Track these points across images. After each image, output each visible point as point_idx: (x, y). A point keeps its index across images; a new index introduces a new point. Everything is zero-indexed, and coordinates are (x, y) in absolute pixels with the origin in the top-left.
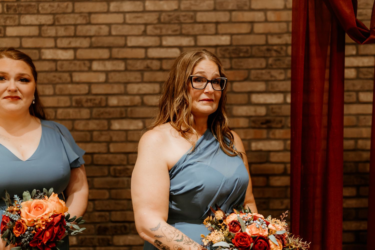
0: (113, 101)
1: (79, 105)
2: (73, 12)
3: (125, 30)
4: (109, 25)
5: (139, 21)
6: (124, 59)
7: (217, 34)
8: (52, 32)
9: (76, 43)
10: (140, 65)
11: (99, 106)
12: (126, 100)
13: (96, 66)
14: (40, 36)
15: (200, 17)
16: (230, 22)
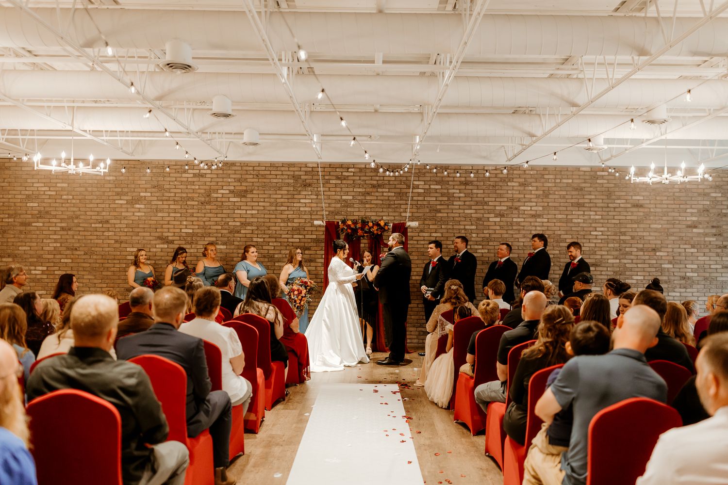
0: (276, 256)
1: (264, 257)
2: (264, 226)
3: (281, 232)
4: (276, 230)
5: (285, 229)
6: (280, 242)
7: (312, 234)
8: (256, 232)
9: (264, 236)
10: (285, 244)
11: (271, 257)
12: (280, 256)
13: (270, 244)
14: (252, 233)
15: (306, 229)
16: (316, 230)
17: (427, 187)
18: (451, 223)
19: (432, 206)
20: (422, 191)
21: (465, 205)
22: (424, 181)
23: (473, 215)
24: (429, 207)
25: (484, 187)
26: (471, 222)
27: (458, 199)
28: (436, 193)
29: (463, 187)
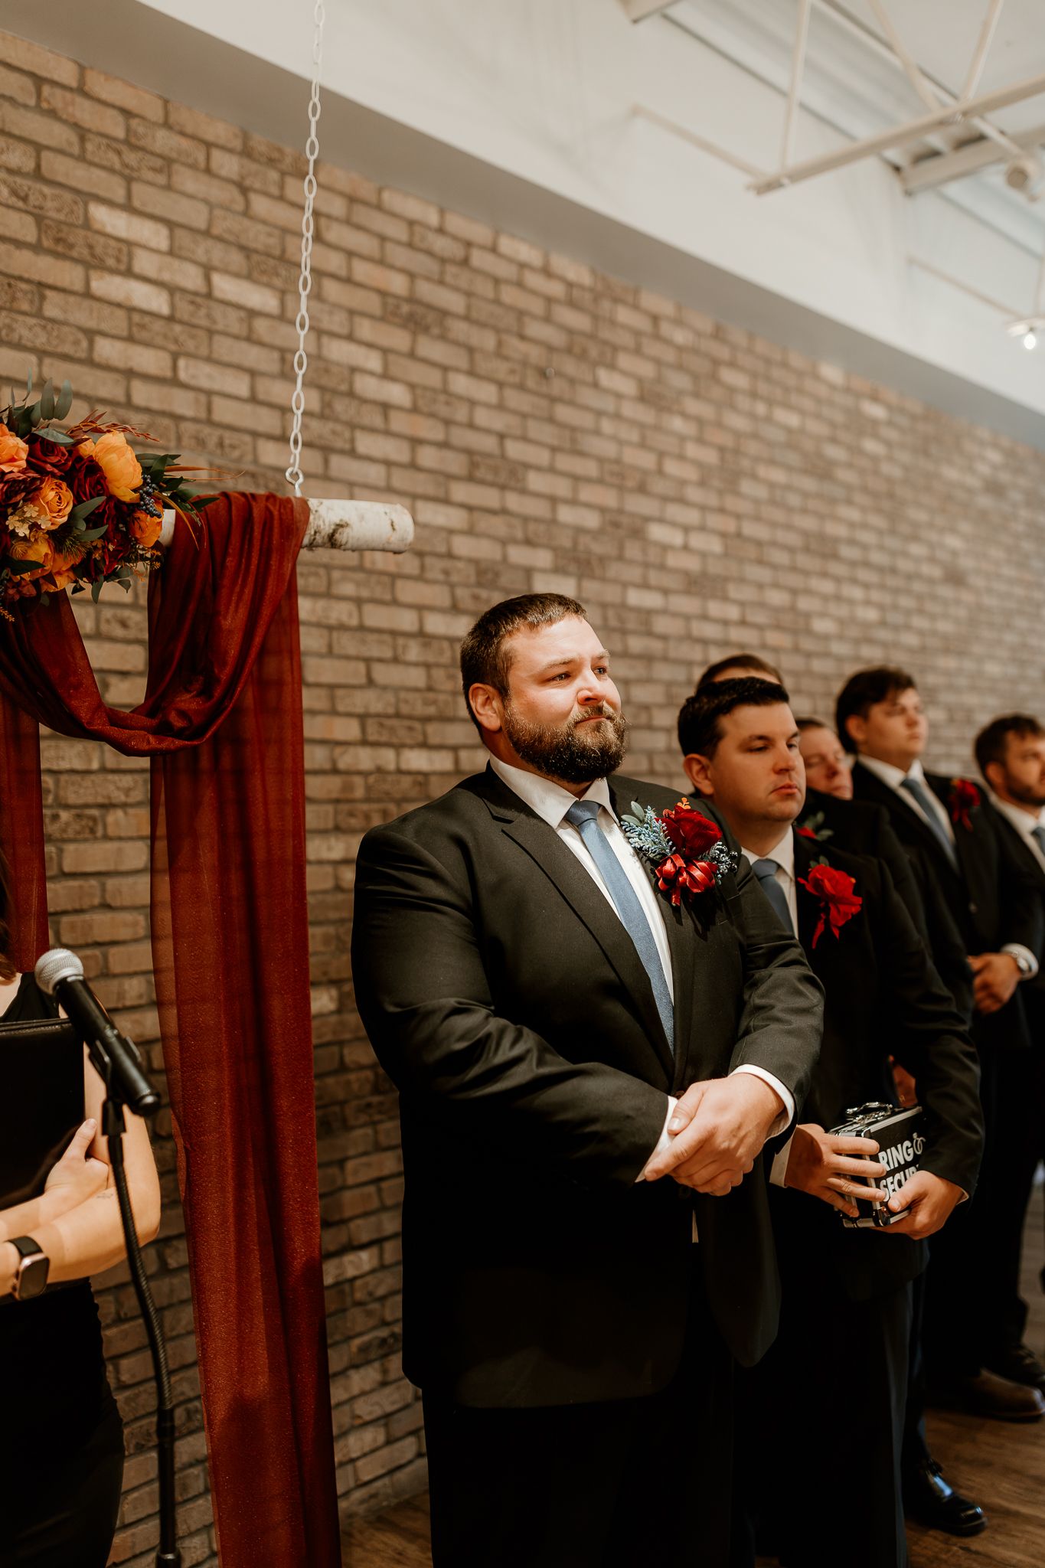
17: (190, 277)
18: (348, 589)
19: (229, 438)
20: (156, 301)
21: (413, 466)
22: (170, 225)
23: (463, 546)
24: (212, 442)
25: (501, 369)
26: (452, 586)
27: (378, 421)
28: (250, 339)
29: (399, 339)
